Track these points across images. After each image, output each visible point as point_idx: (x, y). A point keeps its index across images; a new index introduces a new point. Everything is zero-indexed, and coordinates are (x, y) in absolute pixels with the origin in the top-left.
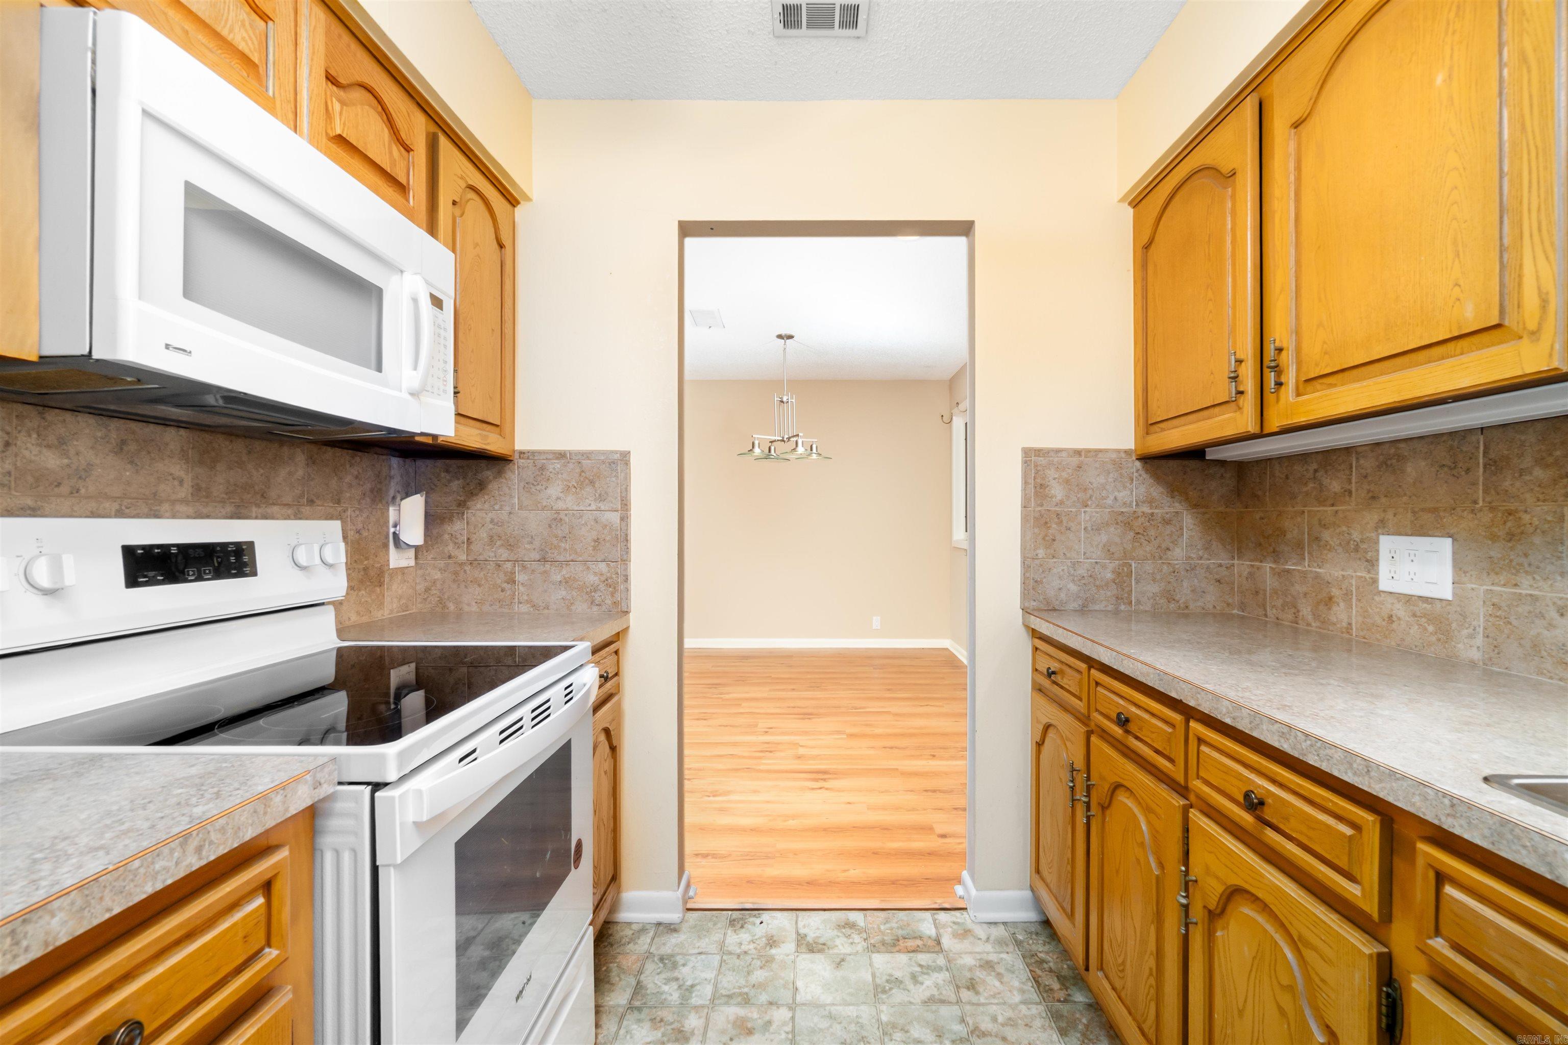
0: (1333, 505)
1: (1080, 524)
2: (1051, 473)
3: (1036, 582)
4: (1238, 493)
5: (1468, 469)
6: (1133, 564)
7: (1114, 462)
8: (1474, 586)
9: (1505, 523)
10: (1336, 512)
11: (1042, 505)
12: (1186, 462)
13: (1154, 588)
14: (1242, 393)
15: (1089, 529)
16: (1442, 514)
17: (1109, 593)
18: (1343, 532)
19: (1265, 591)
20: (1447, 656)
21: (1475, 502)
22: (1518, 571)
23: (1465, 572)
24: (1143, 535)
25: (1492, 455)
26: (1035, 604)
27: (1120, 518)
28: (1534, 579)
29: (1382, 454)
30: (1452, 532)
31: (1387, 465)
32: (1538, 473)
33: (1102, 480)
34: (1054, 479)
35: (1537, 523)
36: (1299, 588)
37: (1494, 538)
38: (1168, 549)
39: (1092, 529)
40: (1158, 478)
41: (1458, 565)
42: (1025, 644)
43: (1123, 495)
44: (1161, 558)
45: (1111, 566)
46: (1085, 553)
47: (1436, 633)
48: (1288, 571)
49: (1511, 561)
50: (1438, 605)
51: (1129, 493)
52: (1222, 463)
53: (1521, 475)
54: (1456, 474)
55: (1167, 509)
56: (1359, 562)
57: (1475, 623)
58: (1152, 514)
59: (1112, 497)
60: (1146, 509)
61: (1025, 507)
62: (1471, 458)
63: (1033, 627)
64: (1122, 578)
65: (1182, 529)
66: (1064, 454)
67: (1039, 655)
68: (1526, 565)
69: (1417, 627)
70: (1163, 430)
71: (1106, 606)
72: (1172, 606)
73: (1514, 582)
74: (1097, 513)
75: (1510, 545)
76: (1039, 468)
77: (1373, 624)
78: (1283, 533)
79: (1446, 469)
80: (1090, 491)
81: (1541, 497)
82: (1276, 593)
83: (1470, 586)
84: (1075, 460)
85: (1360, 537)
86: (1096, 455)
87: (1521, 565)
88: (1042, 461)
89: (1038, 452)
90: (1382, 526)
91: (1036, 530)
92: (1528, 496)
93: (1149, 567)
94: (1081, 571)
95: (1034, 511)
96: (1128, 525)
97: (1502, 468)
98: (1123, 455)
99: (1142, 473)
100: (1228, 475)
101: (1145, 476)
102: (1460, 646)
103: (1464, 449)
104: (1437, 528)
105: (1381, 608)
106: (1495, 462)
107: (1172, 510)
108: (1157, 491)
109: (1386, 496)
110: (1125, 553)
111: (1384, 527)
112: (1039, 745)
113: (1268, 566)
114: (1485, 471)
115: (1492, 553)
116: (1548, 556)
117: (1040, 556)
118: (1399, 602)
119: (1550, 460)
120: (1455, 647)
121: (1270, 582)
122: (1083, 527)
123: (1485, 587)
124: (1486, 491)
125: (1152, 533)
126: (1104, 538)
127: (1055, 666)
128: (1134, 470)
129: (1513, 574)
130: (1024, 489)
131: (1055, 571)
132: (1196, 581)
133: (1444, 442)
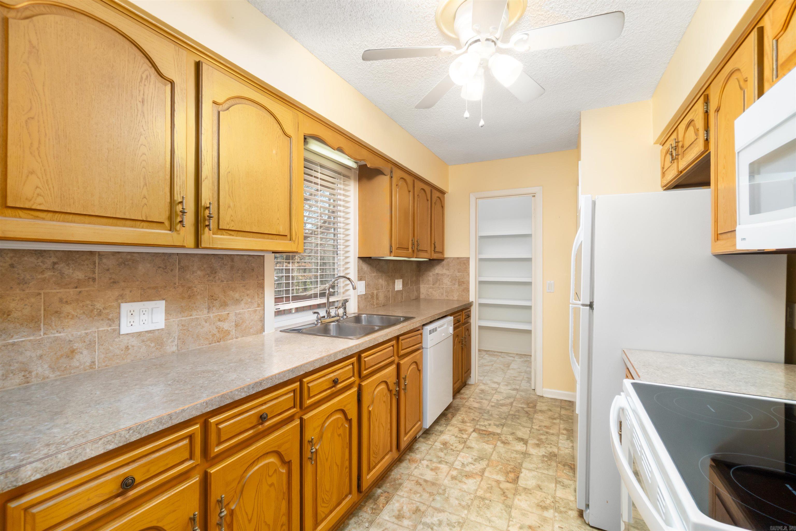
5: (172, 270)
8: (174, 320)
9: (188, 291)
10: (80, 292)
16: (160, 290)
18: (88, 305)
20: (161, 355)
21: (175, 284)
22: (192, 310)
23: (170, 314)
25: (182, 265)
28: (197, 311)
29: (121, 258)
30: (164, 297)
31: (125, 264)
32: (199, 273)
35: (199, 291)
37: (183, 298)
41: (167, 312)
47: (155, 346)
49: (190, 306)
50: (157, 333)
53: (193, 273)
54: (166, 271)
56: (101, 322)
57: (174, 335)
62: (173, 265)
68: (195, 307)
69: (144, 347)
73: (190, 314)
75: (189, 300)
77: (114, 356)
79: (161, 269)
81: (200, 282)
83: (172, 320)
85: (103, 306)
87: (193, 307)
90: (122, 298)
92: (196, 281)
97: (186, 270)
102: (168, 347)
103: (170, 261)
104: (157, 296)
105: (120, 345)
106: (183, 267)
109: (124, 281)
111: (123, 299)
114: (179, 271)
115: (182, 304)
116: (202, 302)
118: (133, 337)
119: (203, 268)
120: (165, 349)
123: (179, 319)
124: (179, 279)
129: (190, 311)
133: (160, 256)
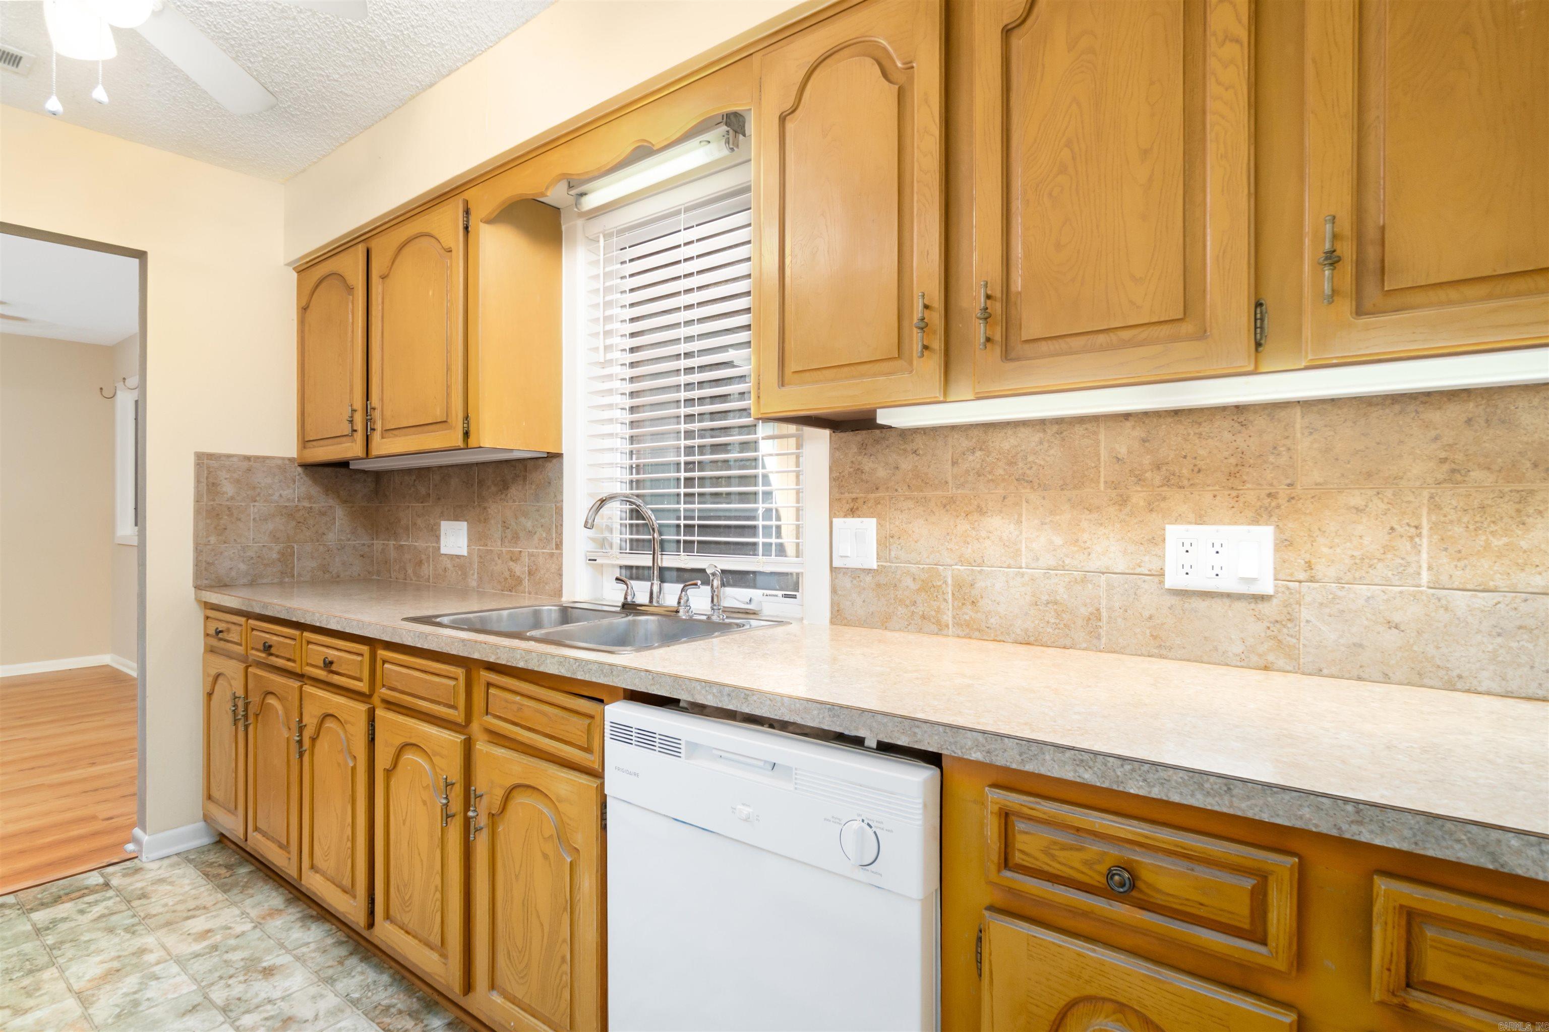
0: (422, 503)
1: (249, 515)
2: (223, 474)
3: (208, 563)
4: (376, 492)
6: (296, 547)
7: (279, 467)
9: (483, 513)
10: (423, 507)
11: (214, 500)
12: (338, 469)
13: (314, 564)
14: (356, 431)
15: (258, 519)
16: (464, 508)
17: (275, 570)
18: (426, 519)
19: (390, 560)
20: (465, 586)
21: (474, 501)
23: (472, 539)
24: (303, 523)
25: (480, 478)
26: (206, 582)
27: (284, 511)
29: (443, 473)
30: (467, 518)
31: (444, 480)
33: (269, 480)
34: (226, 479)
36: (407, 556)
38: (324, 534)
39: (260, 520)
40: (315, 480)
41: (470, 536)
42: (197, 615)
43: (286, 493)
44: (318, 541)
45: (277, 548)
46: (253, 539)
48: (402, 546)
50: (462, 559)
51: (291, 491)
52: (364, 472)
55: (323, 504)
56: (432, 538)
57: (474, 566)
58: (311, 508)
59: (277, 494)
60: (307, 504)
61: (197, 501)
63: (204, 600)
64: (286, 557)
65: (334, 519)
66: (235, 459)
67: (210, 623)
69: (455, 572)
70: (314, 447)
71: (272, 580)
72: (327, 576)
74: (265, 506)
76: (211, 470)
77: (438, 573)
78: (399, 521)
79: (465, 484)
80: (258, 490)
81: (494, 500)
82: (396, 561)
83: (472, 546)
84: (245, 464)
85: (433, 522)
86: (264, 462)
88: (213, 463)
89: (210, 456)
91: (208, 521)
92: (490, 500)
93: (308, 547)
94: (250, 553)
95: (206, 505)
96: (291, 516)
97: (483, 485)
98: (287, 462)
99: (302, 475)
100: (370, 480)
101: (305, 478)
102: (469, 581)
103: (471, 473)
104: (462, 516)
105: (442, 565)
107: (326, 504)
108: (315, 491)
109: (443, 498)
110: (288, 537)
111: (442, 516)
112: (210, 695)
113: (392, 542)
114: (477, 486)
115: (480, 529)
116: (495, 530)
117: (212, 542)
118: (448, 559)
119: (497, 483)
120: (467, 582)
121: (393, 554)
122: (252, 518)
124: (477, 497)
125: (311, 522)
126: (270, 526)
127: (222, 626)
128: (297, 473)
130: (197, 487)
131: (226, 554)
132: (345, 557)
133: (464, 469)
